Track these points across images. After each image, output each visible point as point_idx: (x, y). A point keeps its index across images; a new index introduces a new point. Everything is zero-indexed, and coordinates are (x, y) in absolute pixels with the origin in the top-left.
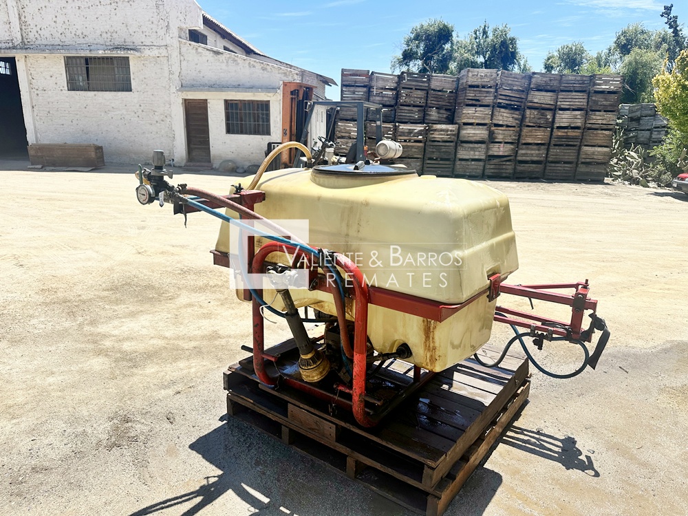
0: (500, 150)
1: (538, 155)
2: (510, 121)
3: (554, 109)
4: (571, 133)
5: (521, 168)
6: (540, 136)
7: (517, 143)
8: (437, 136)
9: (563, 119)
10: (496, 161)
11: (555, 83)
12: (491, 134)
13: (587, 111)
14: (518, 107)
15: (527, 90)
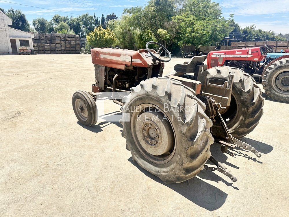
0: (63, 48)
1: (69, 49)
2: (64, 43)
3: (70, 41)
4: (74, 45)
5: (67, 52)
6: (69, 46)
7: (66, 47)
8: (52, 46)
9: (72, 42)
10: (63, 51)
11: (69, 36)
12: (61, 45)
13: (75, 41)
14: (65, 40)
15: (65, 37)
